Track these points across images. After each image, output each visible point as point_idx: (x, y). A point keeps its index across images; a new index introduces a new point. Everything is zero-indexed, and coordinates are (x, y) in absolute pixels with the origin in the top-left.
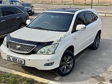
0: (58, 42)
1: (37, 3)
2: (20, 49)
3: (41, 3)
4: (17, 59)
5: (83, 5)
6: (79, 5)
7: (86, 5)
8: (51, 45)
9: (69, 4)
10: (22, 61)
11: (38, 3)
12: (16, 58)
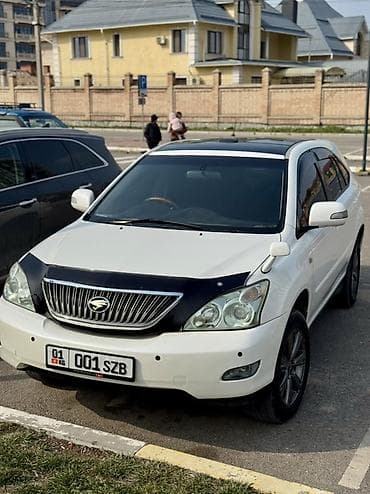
0: (266, 276)
1: (111, 124)
2: (107, 312)
3: (128, 124)
4: (96, 359)
5: (310, 131)
6: (295, 131)
7: (327, 131)
8: (244, 291)
9: (248, 126)
10: (123, 366)
11: (114, 124)
12: (93, 356)
